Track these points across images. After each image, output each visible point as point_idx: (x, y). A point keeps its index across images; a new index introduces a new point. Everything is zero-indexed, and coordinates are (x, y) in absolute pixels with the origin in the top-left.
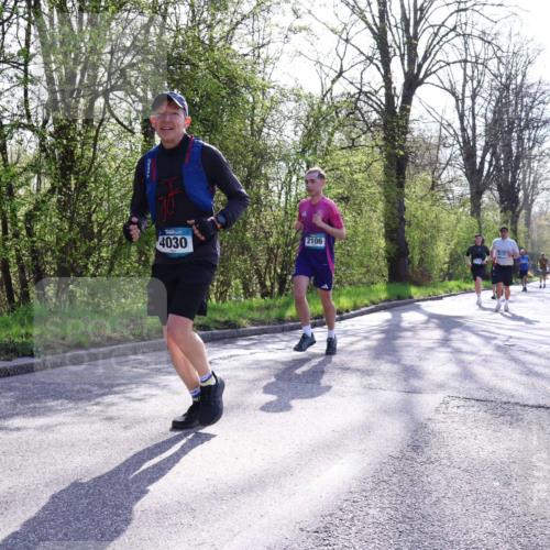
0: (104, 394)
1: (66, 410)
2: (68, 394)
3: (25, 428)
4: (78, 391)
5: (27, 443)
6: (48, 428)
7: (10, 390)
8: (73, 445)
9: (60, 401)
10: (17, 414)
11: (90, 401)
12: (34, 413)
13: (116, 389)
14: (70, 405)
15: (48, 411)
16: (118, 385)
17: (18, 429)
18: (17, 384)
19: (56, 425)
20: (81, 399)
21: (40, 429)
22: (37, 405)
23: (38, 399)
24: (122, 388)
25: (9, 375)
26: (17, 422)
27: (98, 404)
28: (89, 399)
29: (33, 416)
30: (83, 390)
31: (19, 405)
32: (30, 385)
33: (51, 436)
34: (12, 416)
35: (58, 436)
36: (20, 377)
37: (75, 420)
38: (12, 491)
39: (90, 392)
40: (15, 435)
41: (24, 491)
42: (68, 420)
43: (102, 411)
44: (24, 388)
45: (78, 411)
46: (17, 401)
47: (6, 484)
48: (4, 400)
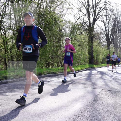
1: (18, 91)
3: (9, 95)
5: (10, 98)
6: (14, 95)
7: (6, 86)
9: (17, 89)
10: (8, 92)
12: (11, 92)
14: (19, 90)
15: (15, 91)
17: (8, 95)
19: (16, 95)
20: (22, 89)
21: (13, 95)
23: (12, 89)
25: (6, 83)
26: (7, 94)
30: (22, 87)
34: (6, 92)
35: (17, 97)
36: (8, 84)
38: (6, 109)
40: (7, 96)
41: (9, 109)
42: (19, 93)
44: (9, 86)
45: (21, 92)
46: (8, 89)
47: (5, 107)
48: (5, 89)
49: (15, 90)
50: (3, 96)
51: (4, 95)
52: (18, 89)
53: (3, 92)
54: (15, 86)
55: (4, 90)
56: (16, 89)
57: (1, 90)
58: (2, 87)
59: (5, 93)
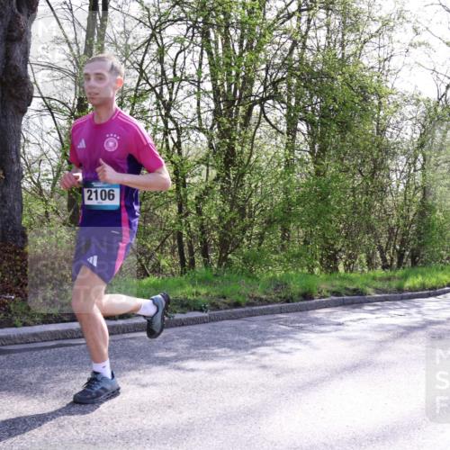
0: (258, 346)
1: (229, 356)
2: (230, 344)
3: (198, 370)
4: (237, 342)
5: (201, 382)
6: (216, 371)
7: (185, 337)
8: (236, 387)
9: (223, 349)
10: (192, 358)
11: (247, 351)
12: (204, 357)
13: (267, 342)
14: (232, 353)
15: (215, 357)
16: (269, 339)
17: (193, 370)
18: (189, 333)
19: (222, 369)
20: (240, 349)
21: (210, 371)
22: (207, 351)
23: (207, 346)
24: (272, 342)
25: (183, 325)
26: (191, 364)
27: (253, 354)
28: (246, 349)
29: (204, 360)
30: (241, 341)
31: (192, 350)
32: (199, 334)
33: (218, 378)
34: (188, 358)
35: (224, 378)
36: (191, 327)
37: (237, 366)
38: (191, 421)
39: (248, 343)
40: (191, 375)
41: (200, 422)
42: (230, 365)
43: (257, 360)
44: (195, 337)
45: (238, 359)
46: (191, 347)
47: (186, 415)
48: (181, 345)
49: (217, 350)
50: (177, 372)
51: (179, 369)
52: (229, 347)
53: (177, 359)
54: (217, 337)
55: (176, 351)
56: (219, 348)
57: (169, 349)
58: (173, 340)
59: (182, 359)
